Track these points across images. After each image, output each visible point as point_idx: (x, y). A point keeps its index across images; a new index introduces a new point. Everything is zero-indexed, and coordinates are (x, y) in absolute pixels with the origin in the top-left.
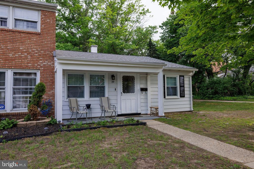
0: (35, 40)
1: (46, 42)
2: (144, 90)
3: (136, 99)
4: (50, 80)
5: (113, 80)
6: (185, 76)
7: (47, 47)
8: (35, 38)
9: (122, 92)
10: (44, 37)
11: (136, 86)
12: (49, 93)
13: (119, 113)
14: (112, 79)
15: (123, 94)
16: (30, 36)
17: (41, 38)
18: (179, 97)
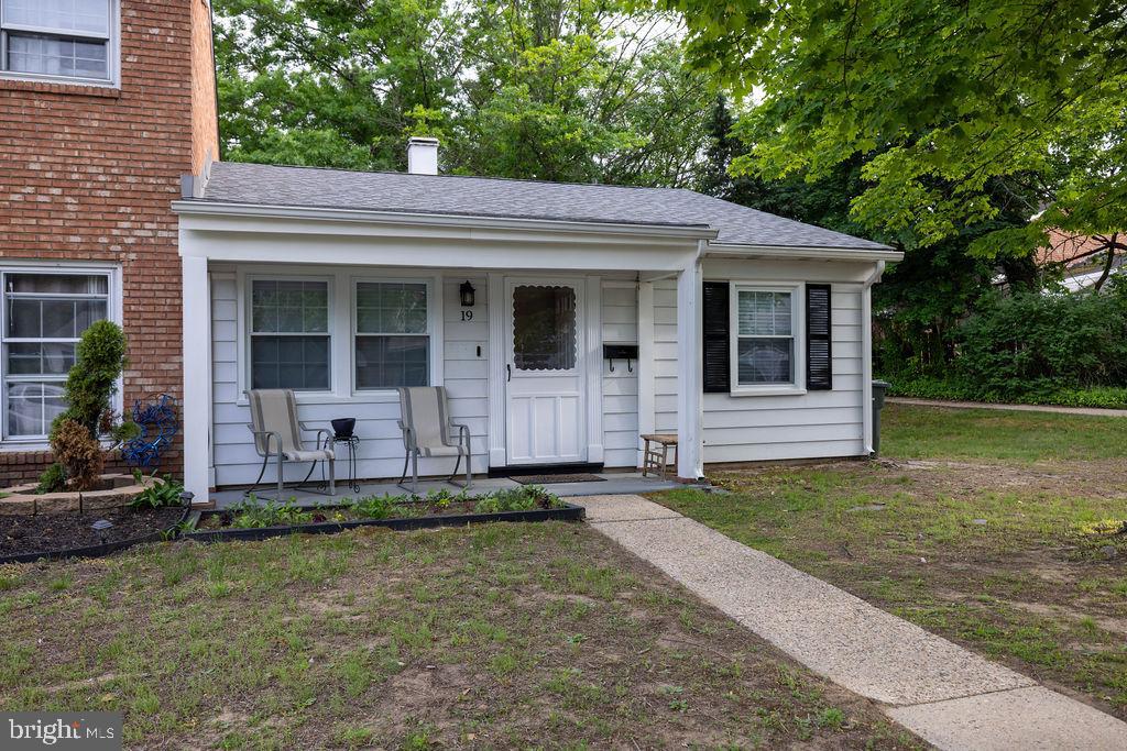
0: (96, 124)
1: (145, 134)
2: (624, 353)
3: (581, 394)
4: (166, 309)
5: (466, 309)
6: (834, 288)
7: (152, 158)
8: (97, 116)
9: (513, 365)
10: (139, 112)
11: (579, 337)
12: (165, 367)
13: (498, 462)
14: (464, 304)
15: (517, 372)
16: (72, 106)
17: (122, 118)
18: (802, 389)
